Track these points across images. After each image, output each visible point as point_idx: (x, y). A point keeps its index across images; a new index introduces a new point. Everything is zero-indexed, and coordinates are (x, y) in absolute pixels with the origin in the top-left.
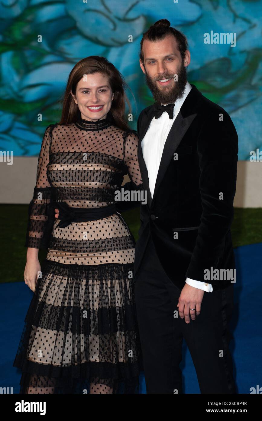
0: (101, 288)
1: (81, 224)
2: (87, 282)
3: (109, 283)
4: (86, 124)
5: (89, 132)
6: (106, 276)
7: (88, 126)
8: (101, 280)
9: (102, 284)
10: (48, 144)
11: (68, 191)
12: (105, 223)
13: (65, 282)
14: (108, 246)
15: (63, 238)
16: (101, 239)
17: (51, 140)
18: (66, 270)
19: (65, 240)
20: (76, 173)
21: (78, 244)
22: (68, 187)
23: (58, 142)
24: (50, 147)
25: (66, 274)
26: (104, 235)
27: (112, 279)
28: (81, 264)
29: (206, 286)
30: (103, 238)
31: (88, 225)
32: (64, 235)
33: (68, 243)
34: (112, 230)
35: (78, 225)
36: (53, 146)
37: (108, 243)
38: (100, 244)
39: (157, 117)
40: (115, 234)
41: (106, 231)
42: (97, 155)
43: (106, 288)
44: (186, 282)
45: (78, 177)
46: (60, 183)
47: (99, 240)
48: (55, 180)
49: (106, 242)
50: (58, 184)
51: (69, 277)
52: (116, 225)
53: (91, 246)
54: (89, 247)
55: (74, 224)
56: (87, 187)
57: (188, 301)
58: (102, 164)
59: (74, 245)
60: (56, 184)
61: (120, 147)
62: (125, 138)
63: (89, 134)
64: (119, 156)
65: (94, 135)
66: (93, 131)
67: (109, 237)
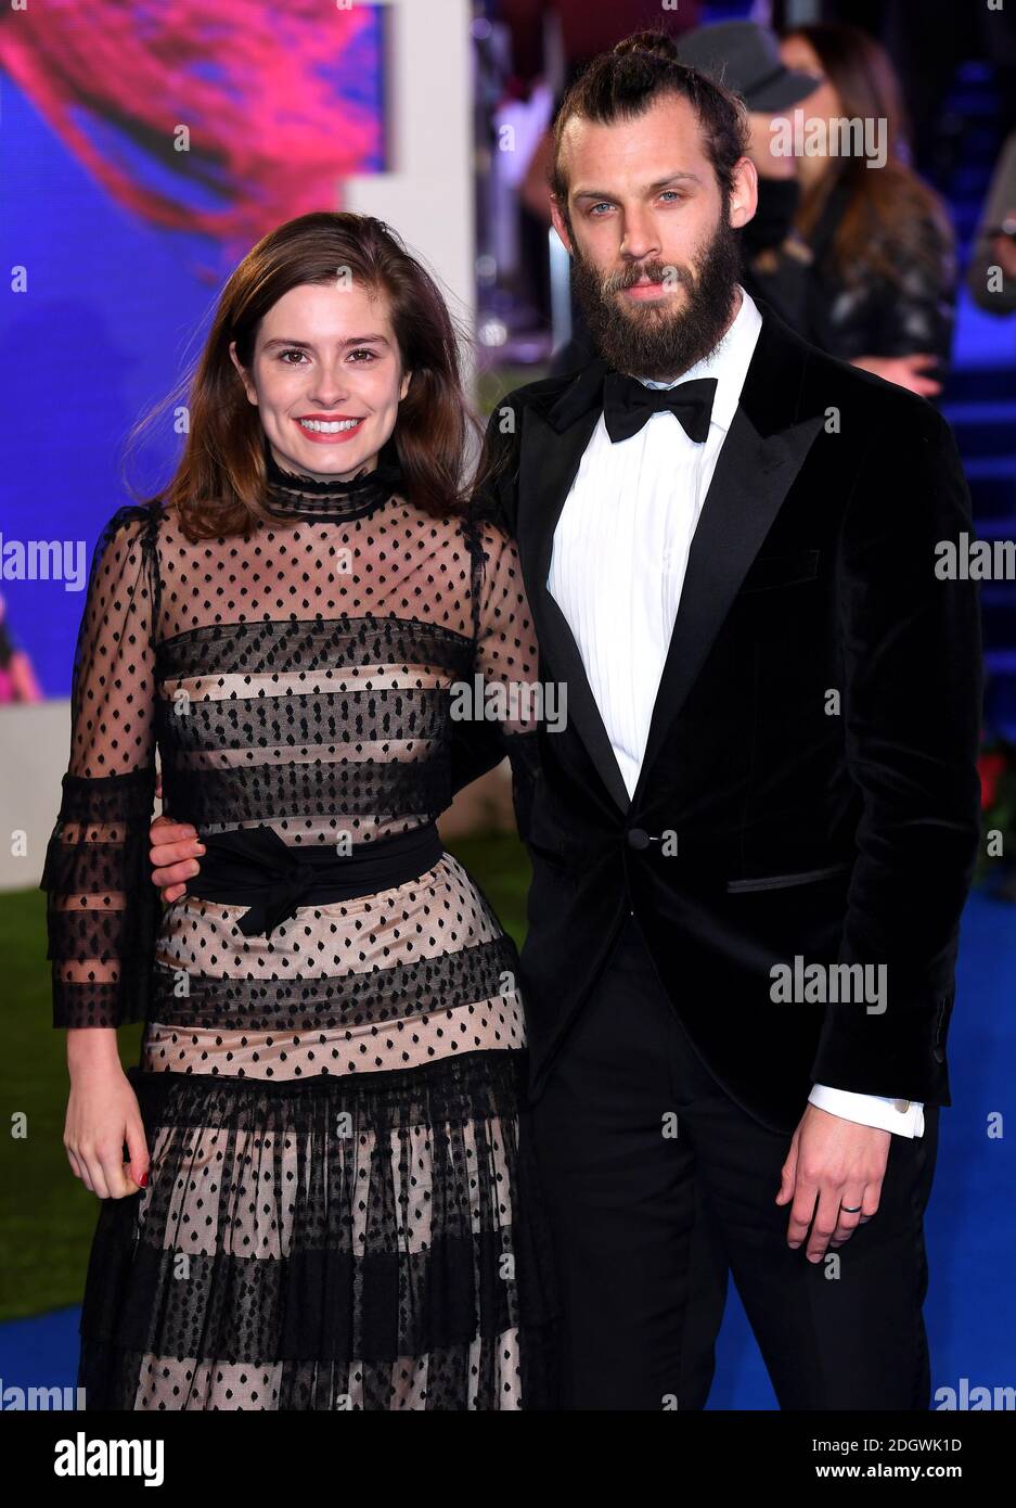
0: (440, 1157)
1: (335, 908)
3: (468, 1133)
4: (307, 495)
5: (321, 527)
6: (456, 1107)
7: (313, 500)
8: (437, 1125)
9: (441, 1141)
10: (144, 593)
11: (281, 780)
12: (432, 892)
13: (290, 1157)
14: (451, 983)
15: (250, 976)
16: (423, 958)
17: (157, 574)
18: (285, 1103)
19: (267, 981)
20: (317, 707)
21: (329, 992)
22: (279, 767)
23: (195, 579)
24: (156, 606)
25: (290, 1120)
26: (432, 942)
27: (480, 1117)
28: (350, 1073)
29: (904, 1110)
30: (432, 953)
31: (368, 908)
32: (261, 963)
33: (280, 994)
34: (460, 918)
35: (327, 913)
36: (174, 597)
37: (452, 972)
38: (421, 979)
39: (619, 434)
40: (471, 932)
41: (441, 923)
42: (388, 628)
43: (457, 1156)
44: (813, 1099)
45: (332, 721)
46: (247, 751)
47: (416, 965)
48: (223, 740)
49: (445, 967)
50: (237, 757)
51: (301, 1131)
52: (468, 897)
53: (387, 993)
54: (380, 999)
55: (307, 914)
56: (371, 761)
57: (836, 1175)
58: (415, 660)
59: (311, 1000)
60: (224, 758)
61: (463, 586)
62: (473, 546)
63: (324, 536)
64: (462, 625)
65: (345, 539)
66: (338, 524)
67: (453, 947)
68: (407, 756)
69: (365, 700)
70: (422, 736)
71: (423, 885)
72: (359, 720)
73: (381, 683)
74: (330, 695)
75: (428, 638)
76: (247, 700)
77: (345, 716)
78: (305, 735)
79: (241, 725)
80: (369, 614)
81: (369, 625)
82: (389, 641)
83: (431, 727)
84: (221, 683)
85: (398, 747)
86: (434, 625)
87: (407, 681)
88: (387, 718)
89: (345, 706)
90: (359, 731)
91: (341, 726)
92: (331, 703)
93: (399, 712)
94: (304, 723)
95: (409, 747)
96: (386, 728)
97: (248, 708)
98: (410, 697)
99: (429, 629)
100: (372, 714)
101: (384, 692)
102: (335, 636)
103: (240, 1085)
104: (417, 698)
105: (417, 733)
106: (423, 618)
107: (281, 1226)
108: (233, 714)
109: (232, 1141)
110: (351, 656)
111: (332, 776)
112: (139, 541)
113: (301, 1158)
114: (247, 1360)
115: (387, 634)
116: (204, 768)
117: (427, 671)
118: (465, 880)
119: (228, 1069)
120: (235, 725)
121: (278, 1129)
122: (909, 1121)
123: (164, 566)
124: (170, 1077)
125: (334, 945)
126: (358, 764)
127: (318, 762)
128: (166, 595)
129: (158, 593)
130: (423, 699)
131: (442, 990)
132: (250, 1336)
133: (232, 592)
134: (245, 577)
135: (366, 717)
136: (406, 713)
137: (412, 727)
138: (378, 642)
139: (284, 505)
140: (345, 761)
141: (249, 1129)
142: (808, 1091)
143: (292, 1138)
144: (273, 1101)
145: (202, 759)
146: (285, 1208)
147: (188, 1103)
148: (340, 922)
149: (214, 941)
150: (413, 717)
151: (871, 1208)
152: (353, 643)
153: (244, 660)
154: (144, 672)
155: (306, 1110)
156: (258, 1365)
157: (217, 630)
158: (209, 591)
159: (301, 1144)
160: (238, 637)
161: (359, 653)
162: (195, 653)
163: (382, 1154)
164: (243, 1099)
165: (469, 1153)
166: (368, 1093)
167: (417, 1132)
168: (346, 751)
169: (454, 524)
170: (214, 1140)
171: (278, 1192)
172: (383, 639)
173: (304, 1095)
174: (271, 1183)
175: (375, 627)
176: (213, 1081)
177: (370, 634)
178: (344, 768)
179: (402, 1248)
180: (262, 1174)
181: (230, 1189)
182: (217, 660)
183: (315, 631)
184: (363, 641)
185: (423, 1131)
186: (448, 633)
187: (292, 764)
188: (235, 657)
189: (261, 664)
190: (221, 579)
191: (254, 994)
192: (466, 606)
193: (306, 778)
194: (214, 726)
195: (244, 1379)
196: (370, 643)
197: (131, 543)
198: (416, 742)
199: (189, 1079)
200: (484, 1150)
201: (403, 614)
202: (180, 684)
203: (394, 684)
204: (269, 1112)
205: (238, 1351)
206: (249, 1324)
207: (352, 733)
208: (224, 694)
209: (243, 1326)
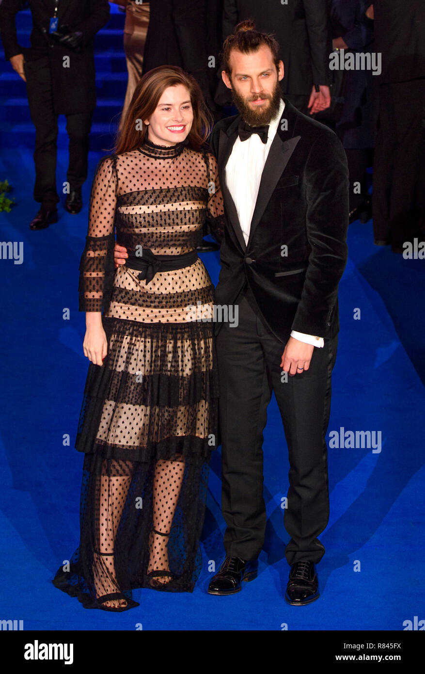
0: (193, 349)
1: (166, 273)
2: (175, 343)
3: (202, 342)
4: (163, 151)
5: (167, 160)
6: (198, 335)
7: (165, 152)
8: (192, 340)
9: (194, 344)
10: (113, 182)
11: (156, 237)
12: (194, 270)
13: (148, 345)
14: (198, 298)
15: (140, 291)
16: (190, 290)
17: (117, 176)
18: (148, 330)
19: (144, 293)
20: (169, 215)
21: (163, 298)
22: (156, 233)
23: (130, 177)
24: (117, 185)
25: (149, 335)
26: (194, 285)
27: (205, 338)
28: (167, 322)
29: (318, 339)
30: (193, 289)
31: (176, 274)
33: (148, 297)
34: (201, 278)
35: (164, 275)
36: (123, 183)
37: (199, 295)
38: (190, 296)
39: (243, 139)
40: (204, 283)
41: (196, 280)
42: (188, 190)
43: (199, 349)
44: (292, 335)
45: (173, 220)
46: (147, 229)
47: (188, 292)
48: (141, 225)
49: (196, 294)
50: (144, 230)
51: (152, 339)
53: (179, 300)
54: (177, 301)
55: (158, 275)
56: (184, 231)
57: (296, 359)
58: (196, 200)
59: (157, 300)
60: (141, 231)
61: (205, 174)
62: (206, 162)
63: (168, 163)
65: (174, 163)
66: (172, 159)
67: (199, 287)
69: (183, 213)
70: (199, 223)
71: (192, 267)
72: (181, 219)
73: (188, 208)
76: (149, 214)
77: (177, 218)
79: (147, 221)
80: (182, 186)
81: (183, 189)
82: (189, 194)
84: (140, 208)
85: (192, 226)
87: (195, 207)
89: (177, 215)
90: (182, 222)
94: (165, 220)
95: (195, 227)
96: (189, 222)
97: (149, 216)
98: (196, 212)
100: (185, 217)
101: (189, 211)
102: (173, 194)
103: (135, 323)
104: (198, 212)
105: (197, 222)
107: (145, 366)
108: (144, 218)
109: (131, 339)
110: (179, 199)
111: (172, 236)
112: (111, 166)
113: (152, 347)
114: (131, 403)
115: (188, 192)
117: (200, 203)
119: (131, 318)
120: (145, 221)
121: (145, 338)
122: (320, 343)
123: (119, 174)
124: (113, 318)
125: (165, 284)
126: (180, 232)
127: (168, 232)
128: (120, 182)
129: (117, 182)
131: (195, 300)
133: (142, 180)
134: (145, 176)
135: (183, 218)
136: (195, 217)
138: (186, 195)
139: (156, 154)
140: (176, 231)
141: (137, 336)
142: (290, 332)
143: (150, 340)
144: (144, 328)
145: (134, 231)
146: (147, 361)
147: (120, 327)
148: (167, 278)
150: (197, 218)
151: (306, 368)
152: (179, 195)
153: (147, 201)
154: (113, 205)
155: (154, 333)
156: (134, 405)
157: (138, 193)
158: (134, 181)
159: (152, 342)
160: (145, 194)
161: (181, 198)
162: (131, 198)
163: (175, 347)
164: (135, 328)
165: (202, 348)
166: (172, 329)
167: (187, 342)
168: (177, 228)
169: (201, 155)
170: (126, 338)
171: (145, 356)
172: (187, 194)
173: (153, 328)
174: (143, 352)
175: (185, 190)
176: (126, 322)
177: (183, 192)
178: (176, 234)
179: (181, 375)
180: (140, 350)
181: (130, 353)
182: (139, 202)
183: (167, 192)
184: (182, 194)
185: (188, 341)
187: (160, 232)
188: (144, 200)
189: (152, 203)
190: (138, 176)
191: (140, 296)
192: (207, 180)
193: (164, 236)
194: (138, 221)
195: (130, 409)
196: (184, 195)
197: (108, 167)
198: (196, 225)
199: (119, 320)
200: (207, 348)
201: (192, 185)
202: (127, 209)
203: (191, 208)
204: (143, 332)
205: (129, 401)
206: (133, 393)
207: (180, 223)
208: (141, 212)
209: (131, 394)
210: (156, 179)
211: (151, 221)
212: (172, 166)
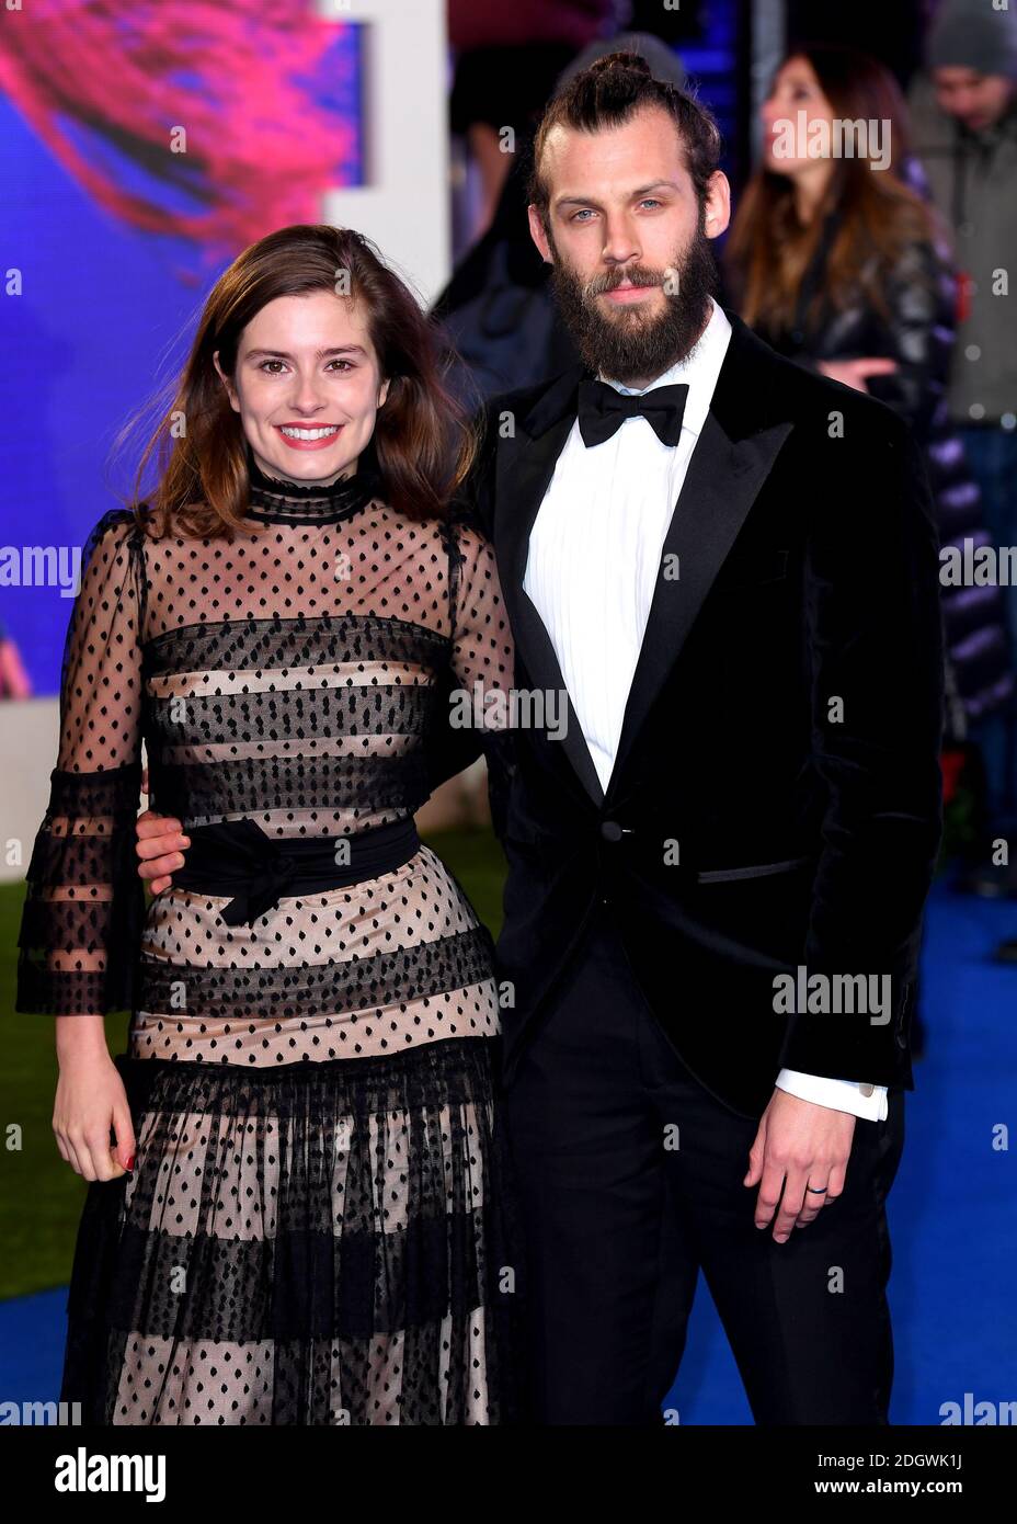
0: (416, 1140)
1: (316, 898)
3: (444, 1118)
4: (289, 499)
5: (303, 530)
6: (433, 1093)
7: (295, 504)
8: (415, 1111)
9: (418, 1125)
10: (131, 594)
11: (264, 774)
12: (410, 884)
13: (272, 1141)
14: (429, 973)
15: (234, 965)
16: (401, 948)
17: (143, 574)
18: (267, 1089)
19: (249, 970)
20: (299, 703)
21: (310, 981)
22: (262, 761)
23: (181, 579)
24: (143, 606)
25: (272, 1105)
26: (410, 931)
27: (456, 1102)
28: (329, 1059)
29: (868, 1095)
30: (410, 943)
31: (348, 899)
32: (244, 952)
33: (262, 983)
34: (437, 909)
35: (307, 904)
36: (160, 597)
37: (429, 961)
38: (399, 968)
39: (593, 438)
40: (448, 922)
41: (419, 914)
42: (368, 626)
43: (433, 1140)
44: (779, 1083)
45: (313, 717)
46: (232, 745)
47: (394, 955)
48: (208, 735)
49: (422, 956)
50: (221, 752)
51: (283, 1116)
52: (445, 888)
53: (367, 982)
54: (359, 987)
55: (288, 904)
56: (351, 755)
57: (803, 1158)
58: (395, 658)
59: (292, 988)
60: (209, 753)
61: (440, 587)
62: (451, 548)
63: (305, 538)
64: (439, 625)
65: (327, 541)
66: (319, 527)
67: (430, 937)
68: (386, 751)
69: (346, 695)
70: (401, 731)
71: (400, 877)
72: (340, 715)
73: (362, 680)
74: (312, 691)
75: (407, 636)
76: (232, 696)
77: (326, 712)
78: (288, 730)
79: (225, 720)
80: (349, 613)
81: (349, 623)
82: (369, 639)
83: (410, 723)
84: (206, 679)
86: (413, 623)
87: (386, 678)
88: (367, 714)
89: (326, 701)
90: (340, 726)
91: (322, 721)
92: (313, 699)
93: (378, 708)
94: (286, 719)
95: (389, 741)
96: (366, 724)
97: (233, 704)
98: (389, 693)
99: (408, 627)
100: (353, 710)
102: (316, 634)
103: (223, 1071)
104: (396, 695)
105: (396, 728)
106: (401, 616)
107: (264, 1208)
108: (217, 709)
109: (215, 1126)
110: (332, 653)
111: (313, 770)
112: (125, 543)
113: (283, 1143)
114: (230, 1338)
115: (367, 632)
116: (189, 762)
117: (406, 668)
118: (442, 872)
119: (213, 1056)
120: (220, 720)
121: (261, 1114)
122: (873, 1104)
123: (150, 568)
124: (155, 1063)
125: (315, 935)
126: (339, 758)
127: (300, 757)
128: (152, 595)
129: (144, 593)
130: (402, 696)
131: (419, 979)
132: (234, 1315)
133: (216, 592)
134: (228, 578)
135: (346, 713)
136: (385, 709)
137: (391, 722)
138: (358, 640)
139: (267, 508)
140: (326, 756)
141: (232, 1114)
142: (775, 1076)
143: (274, 1123)
144: (256, 1087)
145: (188, 753)
146: (268, 1191)
147: (173, 1089)
148: (321, 912)
149: (198, 931)
150: (392, 712)
151: (836, 1189)
152: (334, 640)
153: (228, 657)
154: (131, 670)
155: (288, 1095)
156: (241, 1344)
157: (202, 629)
158: (193, 591)
159: (283, 1128)
160: (222, 635)
161: (341, 650)
162: (180, 651)
163: (360, 1138)
164: (226, 1086)
165: (445, 1137)
166: (348, 1080)
167: (395, 1117)
168: (328, 746)
169: (433, 527)
170: (199, 1125)
171: (260, 1176)
172: (364, 637)
173: (286, 1081)
174: (254, 1166)
175: (355, 625)
176: (197, 1068)
177: (351, 632)
178: (325, 763)
179: (378, 1229)
180: (244, 1158)
181: (212, 1173)
182: (202, 658)
183: (297, 629)
184: (344, 639)
185: (400, 1114)
186: (425, 631)
187: (275, 759)
188: (219, 655)
189: (245, 662)
190: (205, 579)
191: (237, 983)
192: (444, 606)
193: (288, 772)
194: (198, 722)
195: (228, 1357)
196: (351, 640)
197: (118, 545)
198: (395, 737)
199: (174, 1066)
200: (459, 1134)
201: (382, 613)
202: (166, 682)
203: (375, 681)
204: (251, 1098)
205: (220, 1330)
206: (232, 1304)
207: (333, 728)
208: (209, 691)
209: (227, 1305)
210: (264, 590)
211: (239, 720)
212: (321, 549)
